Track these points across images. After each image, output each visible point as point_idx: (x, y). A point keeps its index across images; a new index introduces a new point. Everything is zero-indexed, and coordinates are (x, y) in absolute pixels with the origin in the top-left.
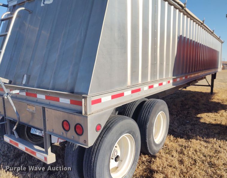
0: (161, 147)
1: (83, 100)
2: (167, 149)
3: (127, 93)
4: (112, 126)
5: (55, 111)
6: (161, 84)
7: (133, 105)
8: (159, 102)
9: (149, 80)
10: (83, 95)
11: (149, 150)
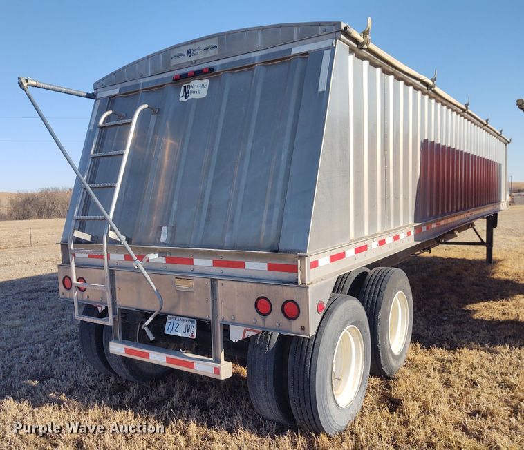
0: (402, 362)
1: (299, 261)
2: (413, 367)
3: (350, 253)
4: (333, 308)
5: (240, 283)
6: (396, 238)
7: (344, 280)
8: (395, 272)
9: (379, 230)
10: (299, 252)
11: (383, 365)
